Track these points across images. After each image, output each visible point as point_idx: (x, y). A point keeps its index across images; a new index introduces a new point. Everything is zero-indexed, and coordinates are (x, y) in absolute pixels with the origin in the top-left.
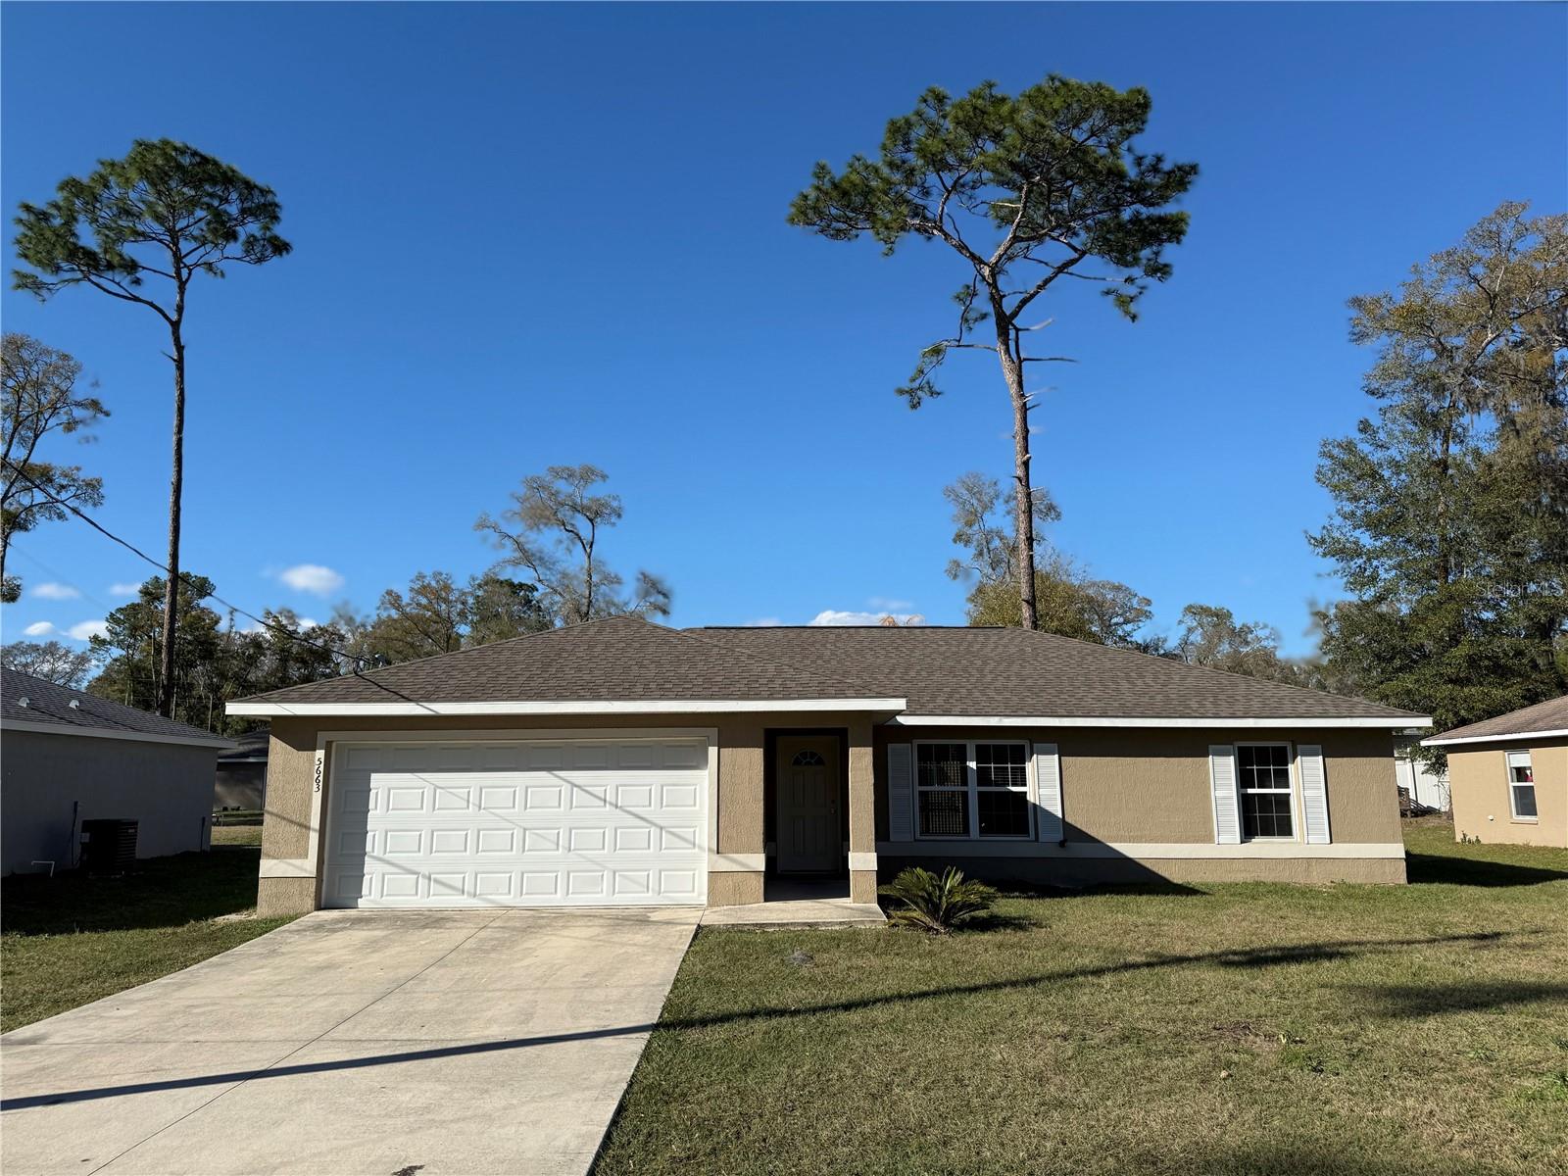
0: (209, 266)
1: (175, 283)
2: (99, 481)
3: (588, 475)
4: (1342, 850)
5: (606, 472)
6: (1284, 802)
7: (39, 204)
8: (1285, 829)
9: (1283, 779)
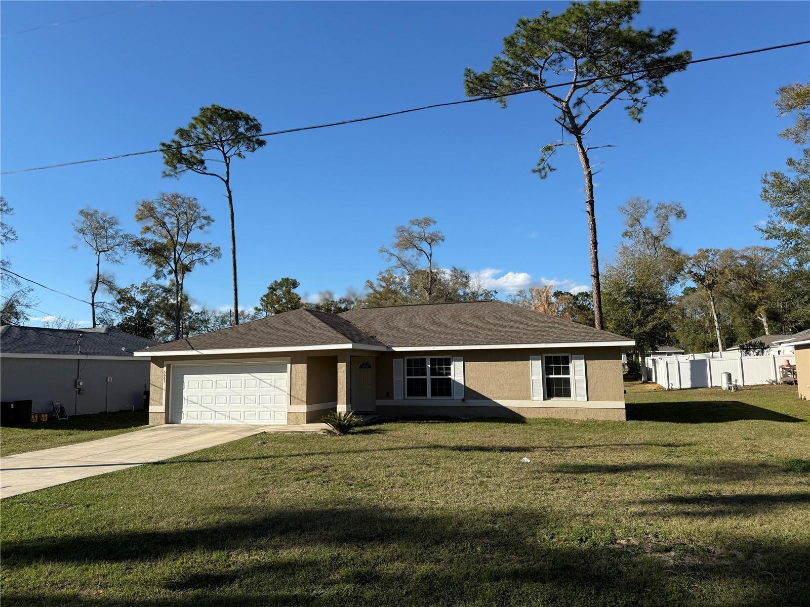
0: (239, 155)
1: (225, 164)
2: (219, 248)
3: (427, 222)
4: (593, 404)
5: (436, 220)
6: (567, 381)
7: (168, 142)
8: (567, 394)
9: (567, 371)
